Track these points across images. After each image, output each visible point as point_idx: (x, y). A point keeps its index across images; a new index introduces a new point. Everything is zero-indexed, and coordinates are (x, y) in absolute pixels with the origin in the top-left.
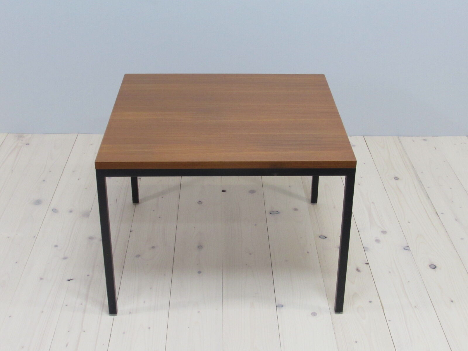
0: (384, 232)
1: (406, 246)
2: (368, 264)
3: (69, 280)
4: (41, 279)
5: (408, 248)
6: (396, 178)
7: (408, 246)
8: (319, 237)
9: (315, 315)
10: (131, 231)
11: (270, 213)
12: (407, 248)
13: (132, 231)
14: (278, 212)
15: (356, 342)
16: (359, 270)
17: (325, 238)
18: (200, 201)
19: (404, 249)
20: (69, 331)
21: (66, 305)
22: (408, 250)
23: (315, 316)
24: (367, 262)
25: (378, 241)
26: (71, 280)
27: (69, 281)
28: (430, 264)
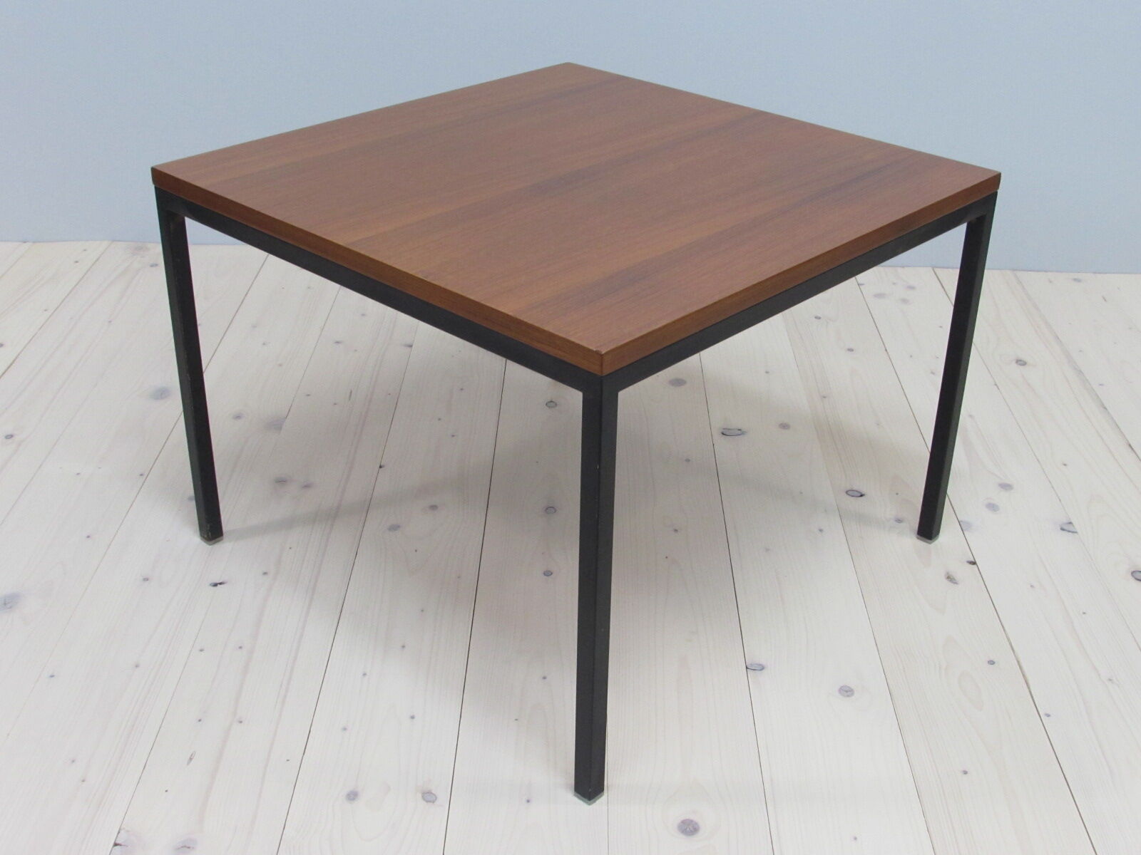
0: (1006, 487)
1: (1065, 521)
2: (974, 563)
3: (215, 585)
4: (146, 579)
5: (1070, 528)
6: (1021, 363)
7: (1070, 523)
8: (847, 492)
9: (849, 693)
10: (381, 467)
11: (723, 434)
12: (1067, 528)
13: (384, 466)
14: (741, 432)
15: (965, 773)
16: (954, 579)
17: (862, 496)
18: (551, 402)
19: (1062, 529)
20: (200, 720)
21: (201, 650)
22: (1073, 532)
23: (848, 696)
24: (973, 560)
25: (992, 507)
26: (220, 584)
27: (215, 588)
28: (1133, 570)
